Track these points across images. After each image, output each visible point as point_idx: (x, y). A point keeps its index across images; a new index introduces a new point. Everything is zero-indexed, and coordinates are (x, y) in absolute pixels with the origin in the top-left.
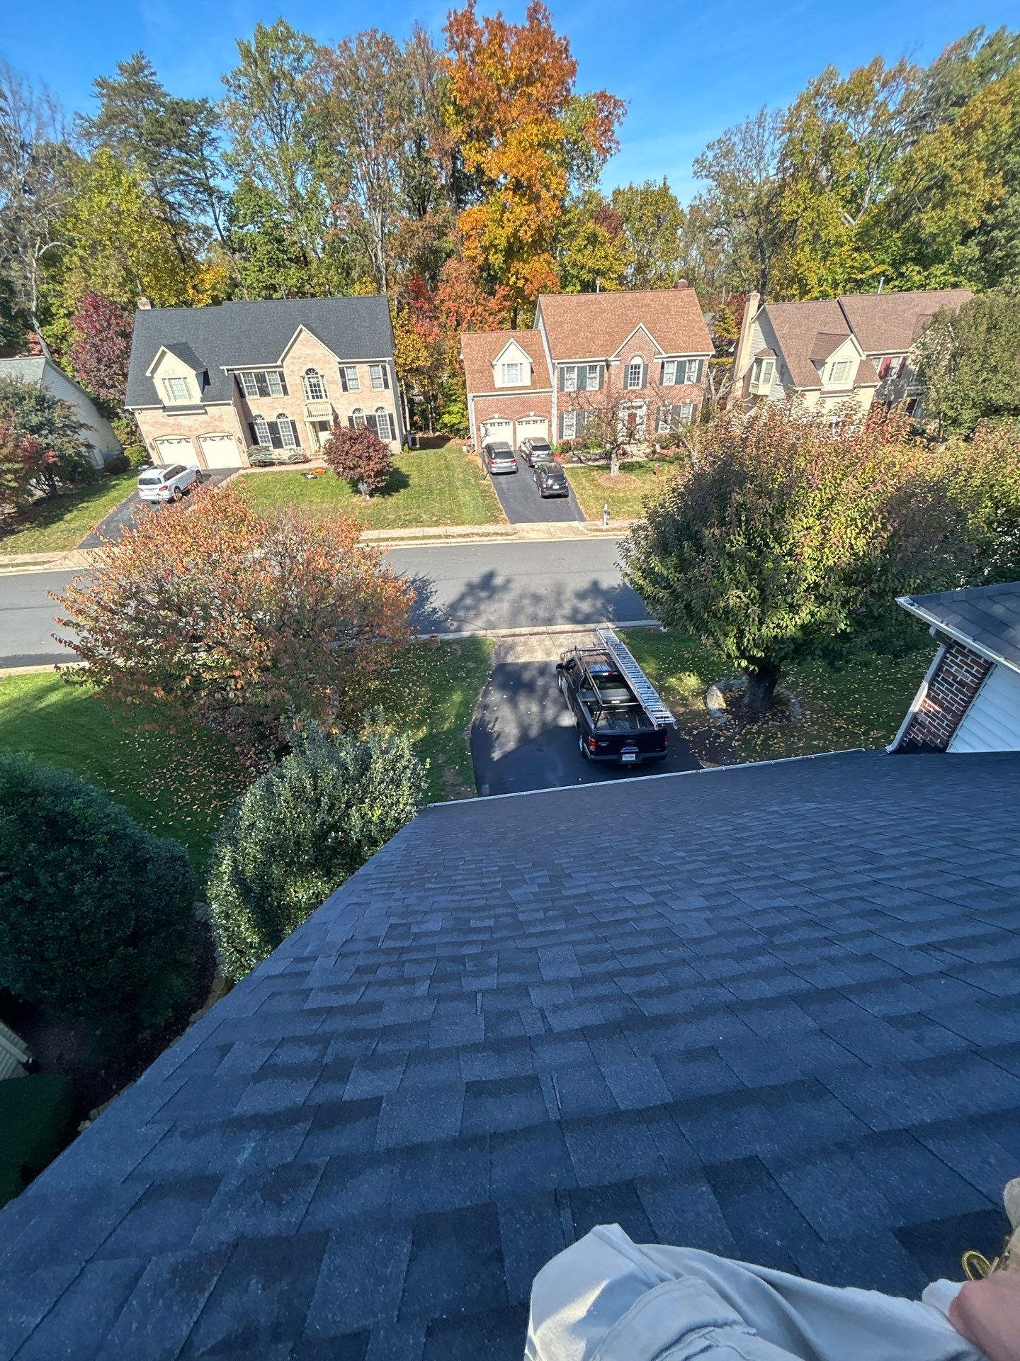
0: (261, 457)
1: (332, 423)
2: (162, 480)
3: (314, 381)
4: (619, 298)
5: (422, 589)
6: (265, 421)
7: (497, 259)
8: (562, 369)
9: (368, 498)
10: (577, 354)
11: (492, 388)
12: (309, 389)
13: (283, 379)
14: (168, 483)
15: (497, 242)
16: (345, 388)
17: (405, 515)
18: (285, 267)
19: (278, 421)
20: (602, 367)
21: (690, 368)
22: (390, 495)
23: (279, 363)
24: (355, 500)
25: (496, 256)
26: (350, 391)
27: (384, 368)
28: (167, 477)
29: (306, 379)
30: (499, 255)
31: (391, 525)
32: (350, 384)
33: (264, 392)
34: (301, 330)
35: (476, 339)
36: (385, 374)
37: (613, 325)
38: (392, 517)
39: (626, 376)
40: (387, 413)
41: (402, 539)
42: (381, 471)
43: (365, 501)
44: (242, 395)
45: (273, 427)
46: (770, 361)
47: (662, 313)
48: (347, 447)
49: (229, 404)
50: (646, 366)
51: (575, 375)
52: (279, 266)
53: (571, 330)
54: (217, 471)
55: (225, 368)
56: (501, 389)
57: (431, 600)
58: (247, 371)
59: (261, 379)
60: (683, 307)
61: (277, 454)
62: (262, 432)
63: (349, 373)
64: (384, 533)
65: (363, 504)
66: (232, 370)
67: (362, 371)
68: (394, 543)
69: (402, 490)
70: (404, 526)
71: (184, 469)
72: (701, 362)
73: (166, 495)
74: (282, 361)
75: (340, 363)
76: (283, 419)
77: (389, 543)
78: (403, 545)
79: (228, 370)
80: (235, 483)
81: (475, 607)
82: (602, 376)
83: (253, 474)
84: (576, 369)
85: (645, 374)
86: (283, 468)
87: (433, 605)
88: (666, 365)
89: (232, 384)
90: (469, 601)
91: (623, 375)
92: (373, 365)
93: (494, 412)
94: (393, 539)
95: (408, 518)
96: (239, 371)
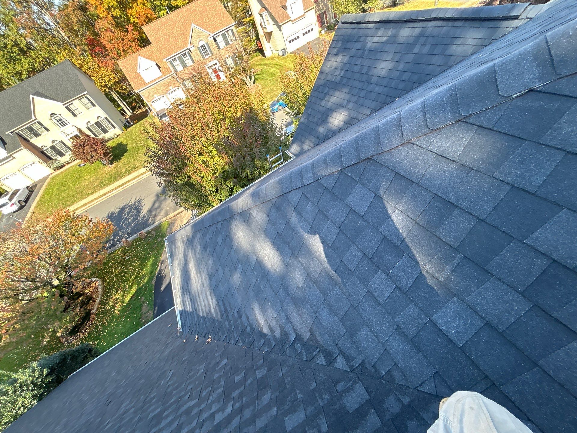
0: (55, 165)
1: (79, 134)
2: (8, 202)
3: (57, 118)
4: (180, 12)
5: (137, 207)
6: (48, 147)
7: (117, 13)
8: (170, 62)
9: (110, 165)
10: (172, 51)
11: (145, 84)
12: (58, 123)
13: (42, 125)
14: (13, 201)
15: (111, 4)
16: (75, 115)
17: (129, 167)
18: (18, 60)
19: (54, 144)
20: (188, 53)
21: (229, 35)
22: (120, 159)
23: (34, 118)
24: (105, 169)
25: (116, 12)
26: (78, 115)
27: (87, 98)
28: (10, 199)
29: (53, 120)
30: (117, 10)
31: (124, 175)
32: (76, 112)
33: (37, 135)
34: (33, 98)
35: (126, 62)
36: (89, 100)
37: (183, 28)
38: (124, 170)
39: (201, 52)
40: (103, 118)
41: (129, 181)
42: (106, 153)
43: (110, 167)
44: (28, 141)
45: (53, 148)
46: (265, 13)
47: (203, 12)
48: (81, 150)
49: (22, 149)
50: (207, 43)
51: (178, 62)
52: (14, 60)
53: (165, 40)
54: (39, 182)
55: (9, 132)
56: (149, 83)
57: (142, 211)
58: (21, 128)
59: (30, 129)
60: (212, 5)
61: (62, 160)
62: (50, 153)
63: (72, 107)
64: (121, 182)
65: (109, 170)
66: (13, 132)
67: (76, 104)
68: (126, 185)
69: (125, 154)
70: (130, 173)
71: (19, 190)
72: (232, 30)
73: (15, 208)
74: (35, 116)
75: (64, 105)
76: (56, 143)
77: (124, 186)
78: (131, 184)
79: (11, 133)
80: (50, 184)
81: (159, 207)
82: (190, 56)
83: (56, 176)
84: (177, 58)
85: (209, 48)
86: (70, 165)
87: (143, 214)
88: (217, 39)
89: (18, 138)
90: (157, 205)
91: (199, 53)
92: (80, 98)
93: (153, 95)
94: (125, 183)
95: (130, 168)
96: (17, 129)
